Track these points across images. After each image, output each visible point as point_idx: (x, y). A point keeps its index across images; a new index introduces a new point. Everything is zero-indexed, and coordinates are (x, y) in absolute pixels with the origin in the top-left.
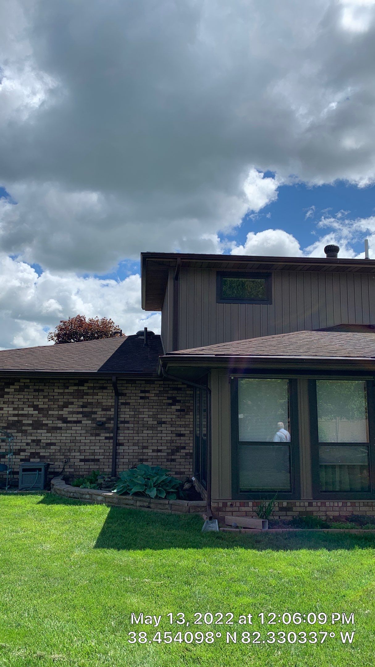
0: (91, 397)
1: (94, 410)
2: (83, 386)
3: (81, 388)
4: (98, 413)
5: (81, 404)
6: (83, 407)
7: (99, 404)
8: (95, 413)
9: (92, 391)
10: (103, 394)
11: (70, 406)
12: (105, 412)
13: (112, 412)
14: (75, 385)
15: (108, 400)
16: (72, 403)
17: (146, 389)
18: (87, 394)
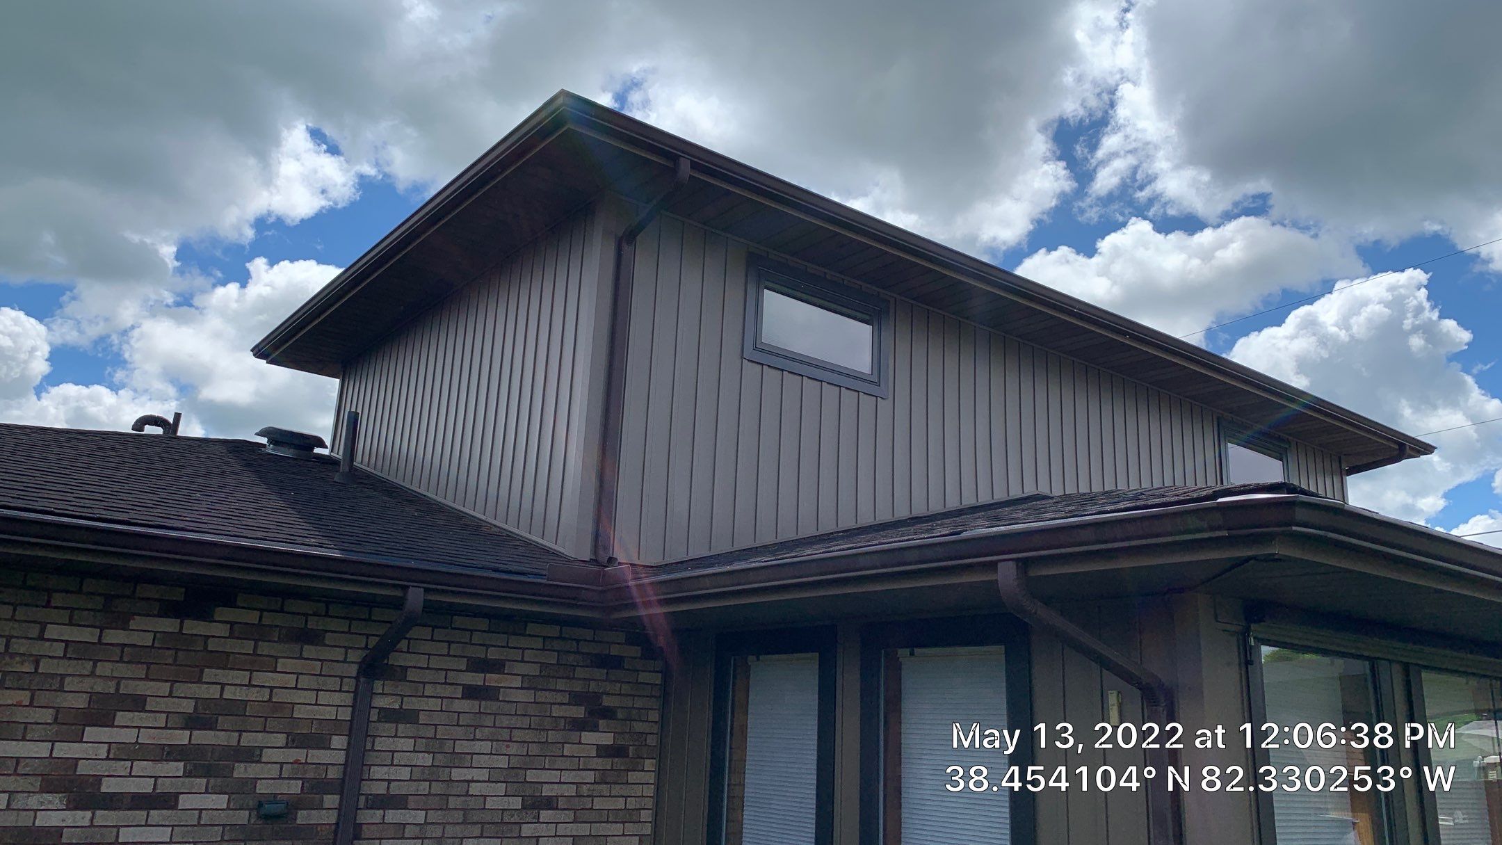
0: (243, 677)
1: (248, 740)
2: (206, 616)
3: (193, 627)
4: (268, 755)
5: (188, 707)
6: (193, 722)
7: (276, 712)
8: (252, 755)
9: (248, 647)
10: (297, 665)
11: (122, 717)
12: (299, 754)
13: (333, 756)
14: (171, 610)
15: (324, 698)
16: (138, 703)
17: (493, 654)
18: (223, 660)
